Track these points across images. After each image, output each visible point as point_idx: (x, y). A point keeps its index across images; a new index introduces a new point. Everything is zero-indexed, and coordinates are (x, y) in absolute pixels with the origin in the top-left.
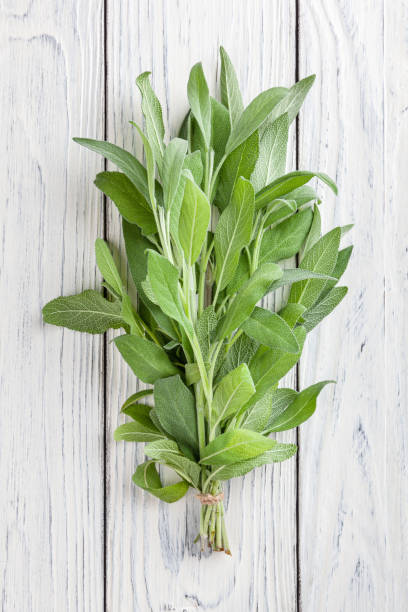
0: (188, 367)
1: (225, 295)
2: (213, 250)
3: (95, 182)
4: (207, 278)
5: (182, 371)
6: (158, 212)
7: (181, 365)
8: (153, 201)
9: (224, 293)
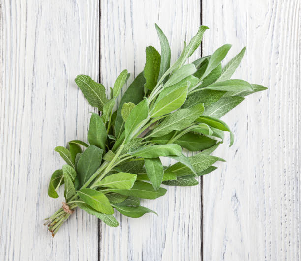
0: (110, 152)
1: (151, 140)
2: (165, 118)
3: (147, 47)
4: (151, 126)
5: (106, 151)
6: (160, 84)
7: (108, 148)
8: (162, 79)
9: (151, 139)
